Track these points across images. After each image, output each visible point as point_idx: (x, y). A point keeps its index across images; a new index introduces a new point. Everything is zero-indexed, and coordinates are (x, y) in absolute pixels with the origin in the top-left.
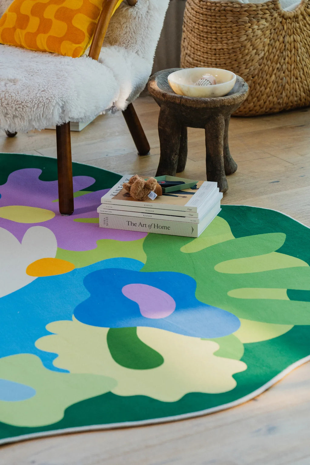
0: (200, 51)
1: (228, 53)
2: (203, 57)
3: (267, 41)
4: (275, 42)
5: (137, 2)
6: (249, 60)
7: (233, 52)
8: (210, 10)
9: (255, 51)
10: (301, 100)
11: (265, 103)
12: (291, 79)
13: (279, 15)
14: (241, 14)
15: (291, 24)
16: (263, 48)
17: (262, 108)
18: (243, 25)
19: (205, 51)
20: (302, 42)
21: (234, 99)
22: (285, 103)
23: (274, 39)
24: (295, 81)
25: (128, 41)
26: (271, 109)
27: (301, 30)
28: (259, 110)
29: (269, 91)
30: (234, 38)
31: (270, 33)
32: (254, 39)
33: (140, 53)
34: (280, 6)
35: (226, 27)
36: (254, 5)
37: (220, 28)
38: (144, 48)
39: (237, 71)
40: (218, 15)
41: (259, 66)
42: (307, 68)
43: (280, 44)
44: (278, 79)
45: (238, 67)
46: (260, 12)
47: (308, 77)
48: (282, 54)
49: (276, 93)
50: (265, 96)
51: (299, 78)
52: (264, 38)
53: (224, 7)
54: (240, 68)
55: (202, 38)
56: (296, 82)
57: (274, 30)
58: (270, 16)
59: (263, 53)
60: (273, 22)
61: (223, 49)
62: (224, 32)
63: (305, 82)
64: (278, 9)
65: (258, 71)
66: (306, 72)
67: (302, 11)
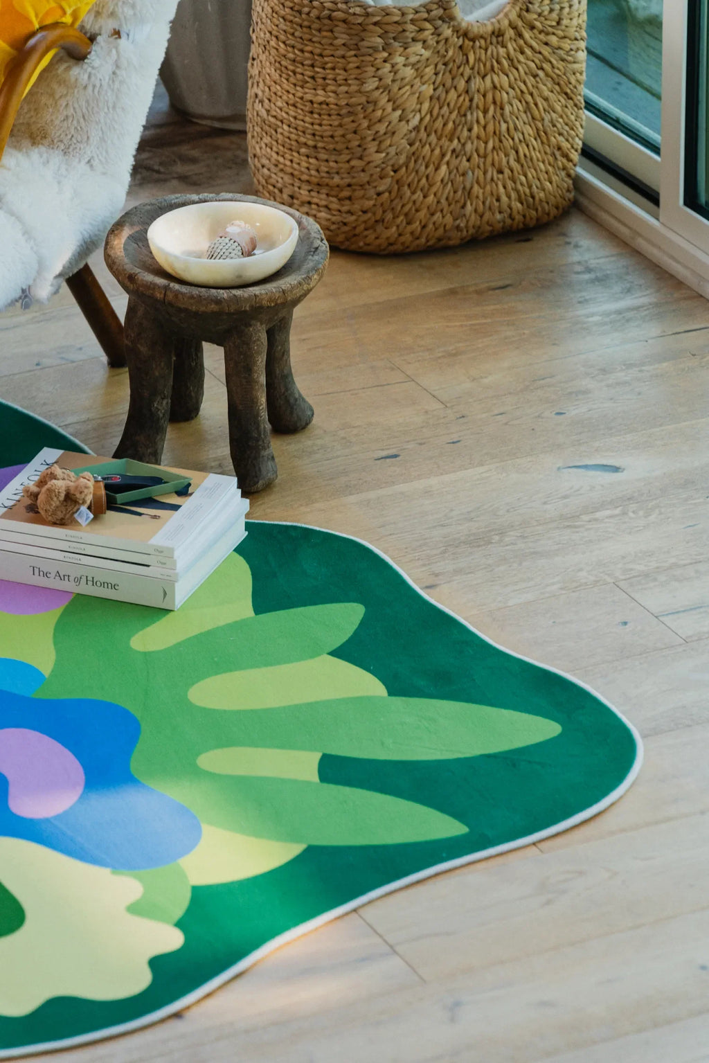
0: (281, 97)
1: (339, 115)
2: (287, 113)
3: (428, 90)
4: (447, 92)
5: (90, 53)
6: (385, 134)
7: (349, 112)
8: (300, 12)
9: (399, 112)
10: (513, 219)
11: (424, 227)
12: (485, 173)
13: (456, 30)
14: (365, 30)
15: (486, 50)
16: (419, 106)
17: (418, 238)
18: (370, 55)
19: (291, 102)
20: (513, 89)
21: (284, 292)
22: (474, 227)
23: (444, 85)
24: (495, 178)
25: (69, 137)
26: (439, 240)
27: (512, 60)
28: (412, 242)
29: (433, 202)
30: (350, 82)
31: (433, 71)
32: (395, 87)
33: (95, 163)
34: (458, 12)
35: (333, 56)
36: (395, 10)
37: (321, 55)
38: (107, 152)
39: (358, 155)
40: (315, 26)
41: (408, 147)
42: (528, 146)
43: (459, 96)
44: (455, 175)
45: (359, 146)
46: (411, 27)
47: (529, 167)
48: (463, 119)
49: (449, 205)
50: (423, 214)
51: (507, 171)
52: (419, 84)
53: (329, 10)
54: (365, 149)
55: (283, 69)
56: (498, 179)
57: (445, 64)
58: (432, 34)
59: (418, 117)
60: (441, 47)
61: (327, 104)
62: (329, 65)
63: (523, 178)
64: (452, 18)
65: (407, 157)
66: (525, 156)
67: (512, 19)
